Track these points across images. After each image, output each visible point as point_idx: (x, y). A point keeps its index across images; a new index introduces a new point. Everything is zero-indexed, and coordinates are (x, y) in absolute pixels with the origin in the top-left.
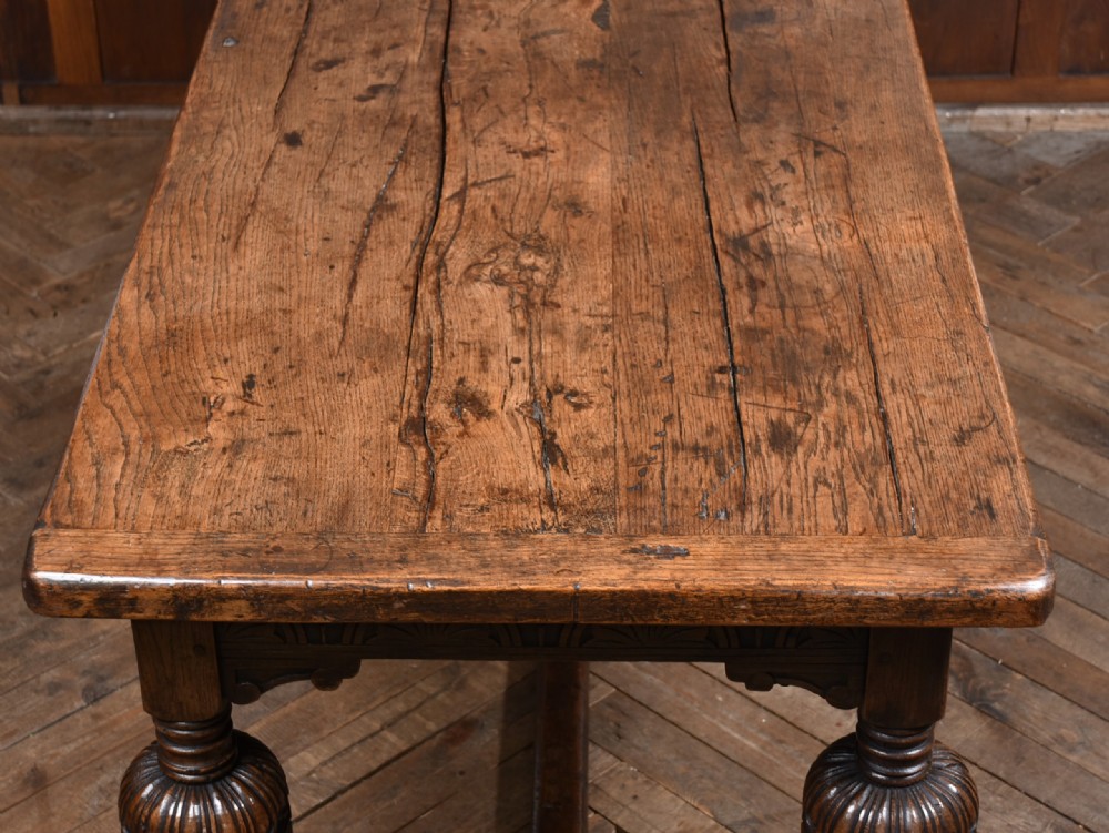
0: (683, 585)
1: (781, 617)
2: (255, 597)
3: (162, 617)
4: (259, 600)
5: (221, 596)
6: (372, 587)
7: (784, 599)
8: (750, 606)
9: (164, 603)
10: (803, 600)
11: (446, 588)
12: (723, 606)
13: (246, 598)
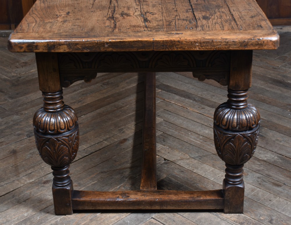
0: (182, 39)
1: (207, 47)
2: (69, 44)
3: (44, 51)
4: (70, 45)
5: (60, 44)
6: (100, 41)
7: (208, 42)
8: (199, 44)
9: (45, 46)
10: (213, 42)
11: (119, 40)
12: (192, 44)
13: (66, 45)
